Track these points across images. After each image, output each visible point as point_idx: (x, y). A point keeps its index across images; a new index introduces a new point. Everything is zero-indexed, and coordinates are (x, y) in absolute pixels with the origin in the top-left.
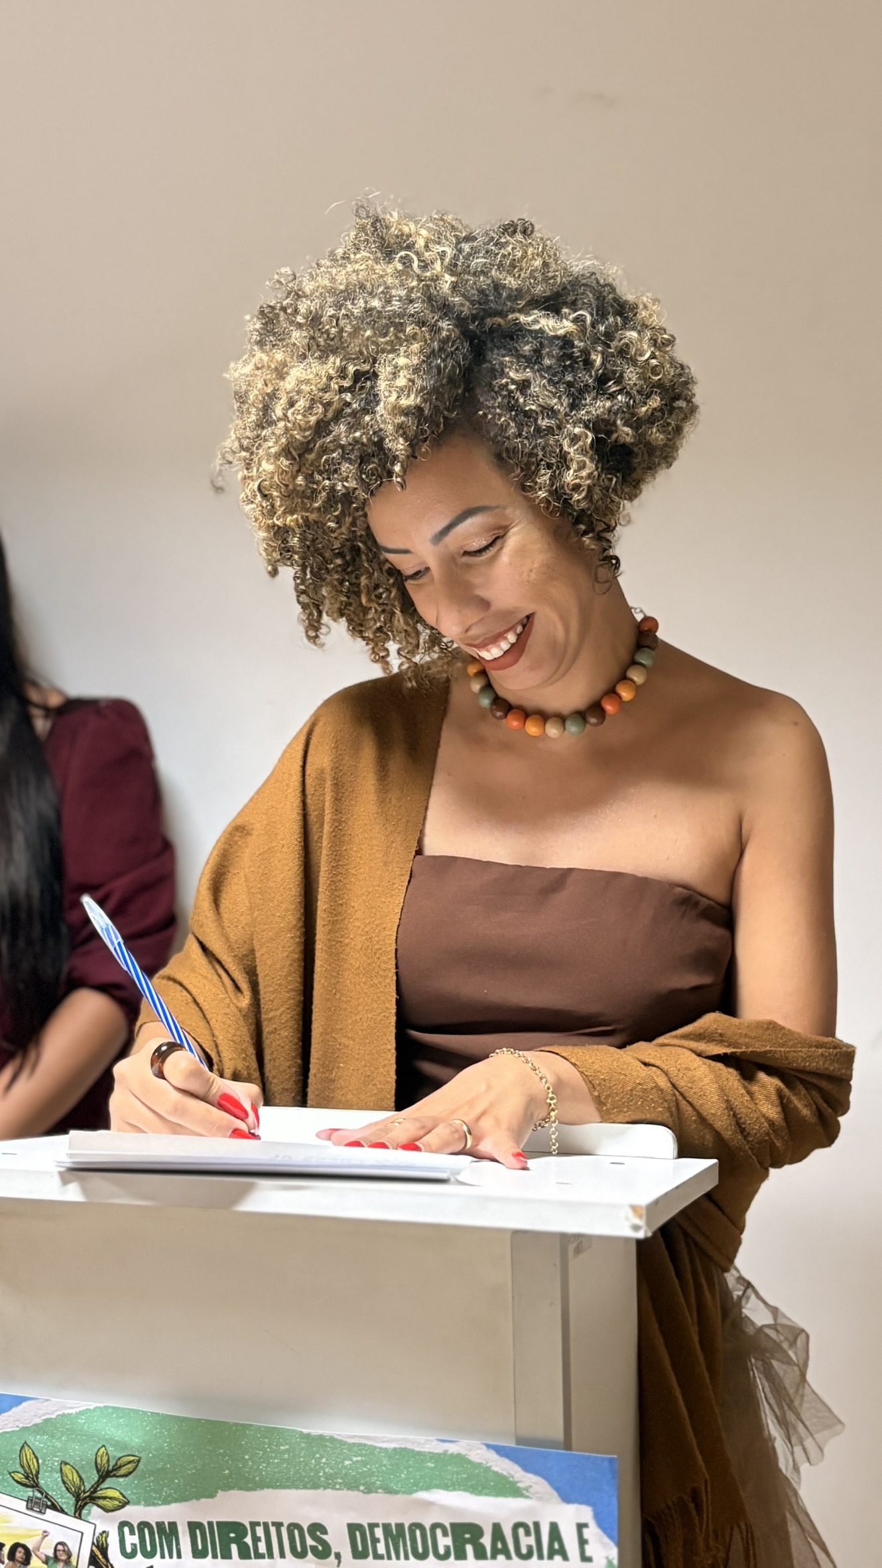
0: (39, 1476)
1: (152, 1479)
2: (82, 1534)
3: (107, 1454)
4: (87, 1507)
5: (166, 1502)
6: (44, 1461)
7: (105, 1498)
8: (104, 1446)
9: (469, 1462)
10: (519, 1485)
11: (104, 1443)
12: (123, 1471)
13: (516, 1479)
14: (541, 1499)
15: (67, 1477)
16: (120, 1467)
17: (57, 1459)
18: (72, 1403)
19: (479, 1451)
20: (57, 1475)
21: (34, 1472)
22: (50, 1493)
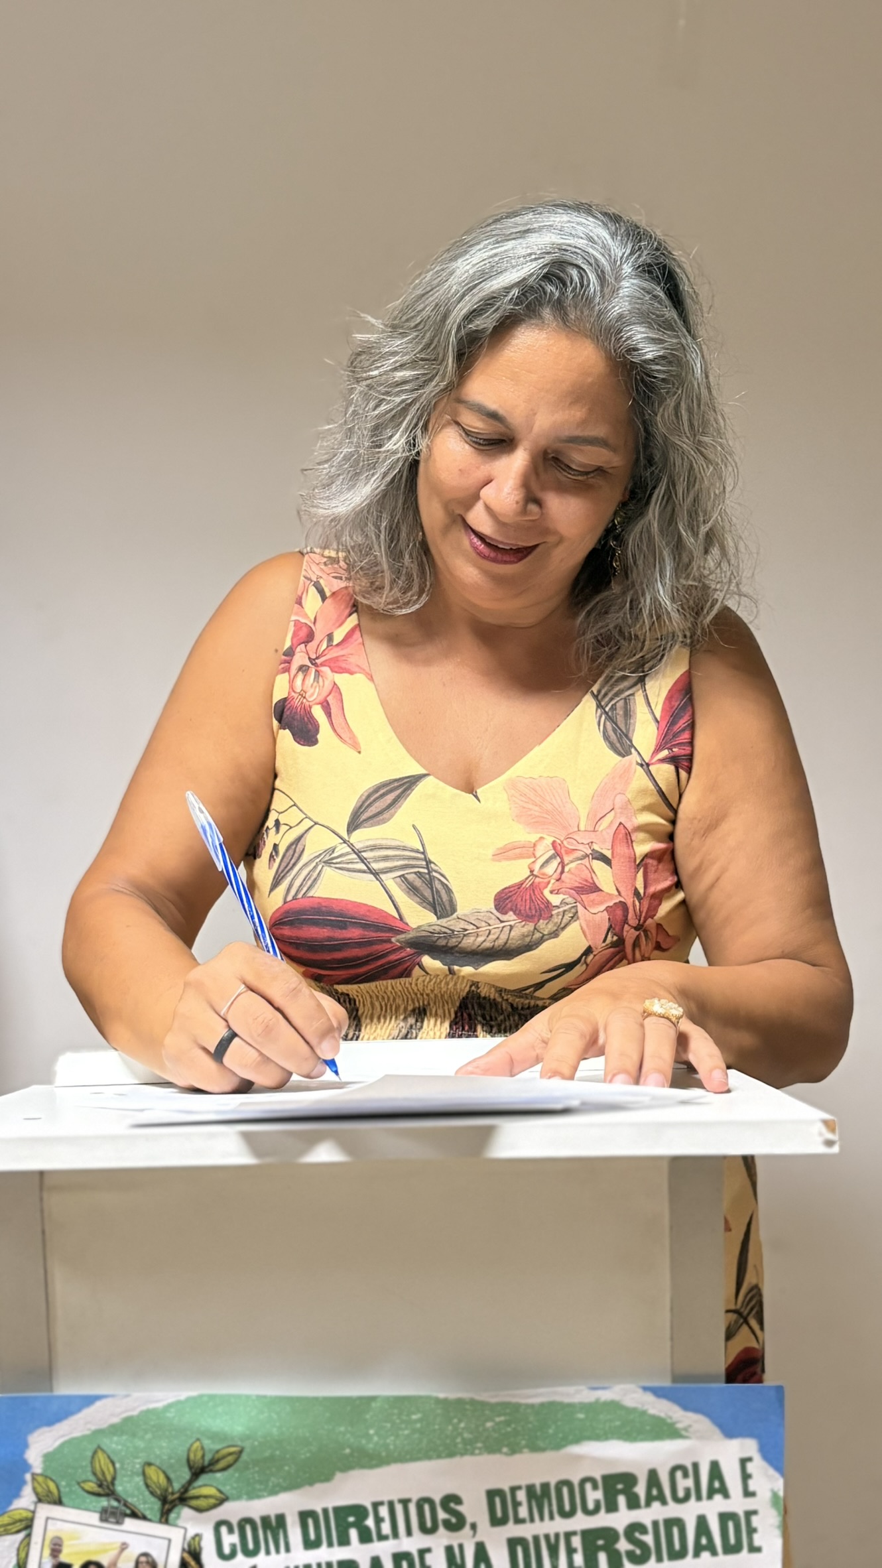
0: (117, 1482)
1: (257, 1469)
2: (170, 1541)
3: (202, 1448)
4: (176, 1510)
5: (274, 1492)
6: (122, 1464)
7: (197, 1497)
8: (198, 1440)
9: (623, 1407)
10: (679, 1426)
11: (199, 1436)
12: (222, 1464)
13: (674, 1420)
14: (702, 1437)
15: (151, 1479)
16: (218, 1461)
17: (138, 1461)
18: (158, 1395)
19: (635, 1395)
20: (139, 1480)
21: (109, 1478)
22: (130, 1500)
